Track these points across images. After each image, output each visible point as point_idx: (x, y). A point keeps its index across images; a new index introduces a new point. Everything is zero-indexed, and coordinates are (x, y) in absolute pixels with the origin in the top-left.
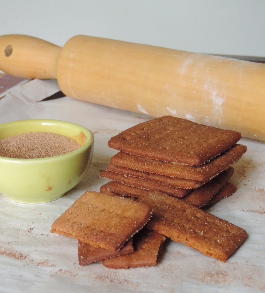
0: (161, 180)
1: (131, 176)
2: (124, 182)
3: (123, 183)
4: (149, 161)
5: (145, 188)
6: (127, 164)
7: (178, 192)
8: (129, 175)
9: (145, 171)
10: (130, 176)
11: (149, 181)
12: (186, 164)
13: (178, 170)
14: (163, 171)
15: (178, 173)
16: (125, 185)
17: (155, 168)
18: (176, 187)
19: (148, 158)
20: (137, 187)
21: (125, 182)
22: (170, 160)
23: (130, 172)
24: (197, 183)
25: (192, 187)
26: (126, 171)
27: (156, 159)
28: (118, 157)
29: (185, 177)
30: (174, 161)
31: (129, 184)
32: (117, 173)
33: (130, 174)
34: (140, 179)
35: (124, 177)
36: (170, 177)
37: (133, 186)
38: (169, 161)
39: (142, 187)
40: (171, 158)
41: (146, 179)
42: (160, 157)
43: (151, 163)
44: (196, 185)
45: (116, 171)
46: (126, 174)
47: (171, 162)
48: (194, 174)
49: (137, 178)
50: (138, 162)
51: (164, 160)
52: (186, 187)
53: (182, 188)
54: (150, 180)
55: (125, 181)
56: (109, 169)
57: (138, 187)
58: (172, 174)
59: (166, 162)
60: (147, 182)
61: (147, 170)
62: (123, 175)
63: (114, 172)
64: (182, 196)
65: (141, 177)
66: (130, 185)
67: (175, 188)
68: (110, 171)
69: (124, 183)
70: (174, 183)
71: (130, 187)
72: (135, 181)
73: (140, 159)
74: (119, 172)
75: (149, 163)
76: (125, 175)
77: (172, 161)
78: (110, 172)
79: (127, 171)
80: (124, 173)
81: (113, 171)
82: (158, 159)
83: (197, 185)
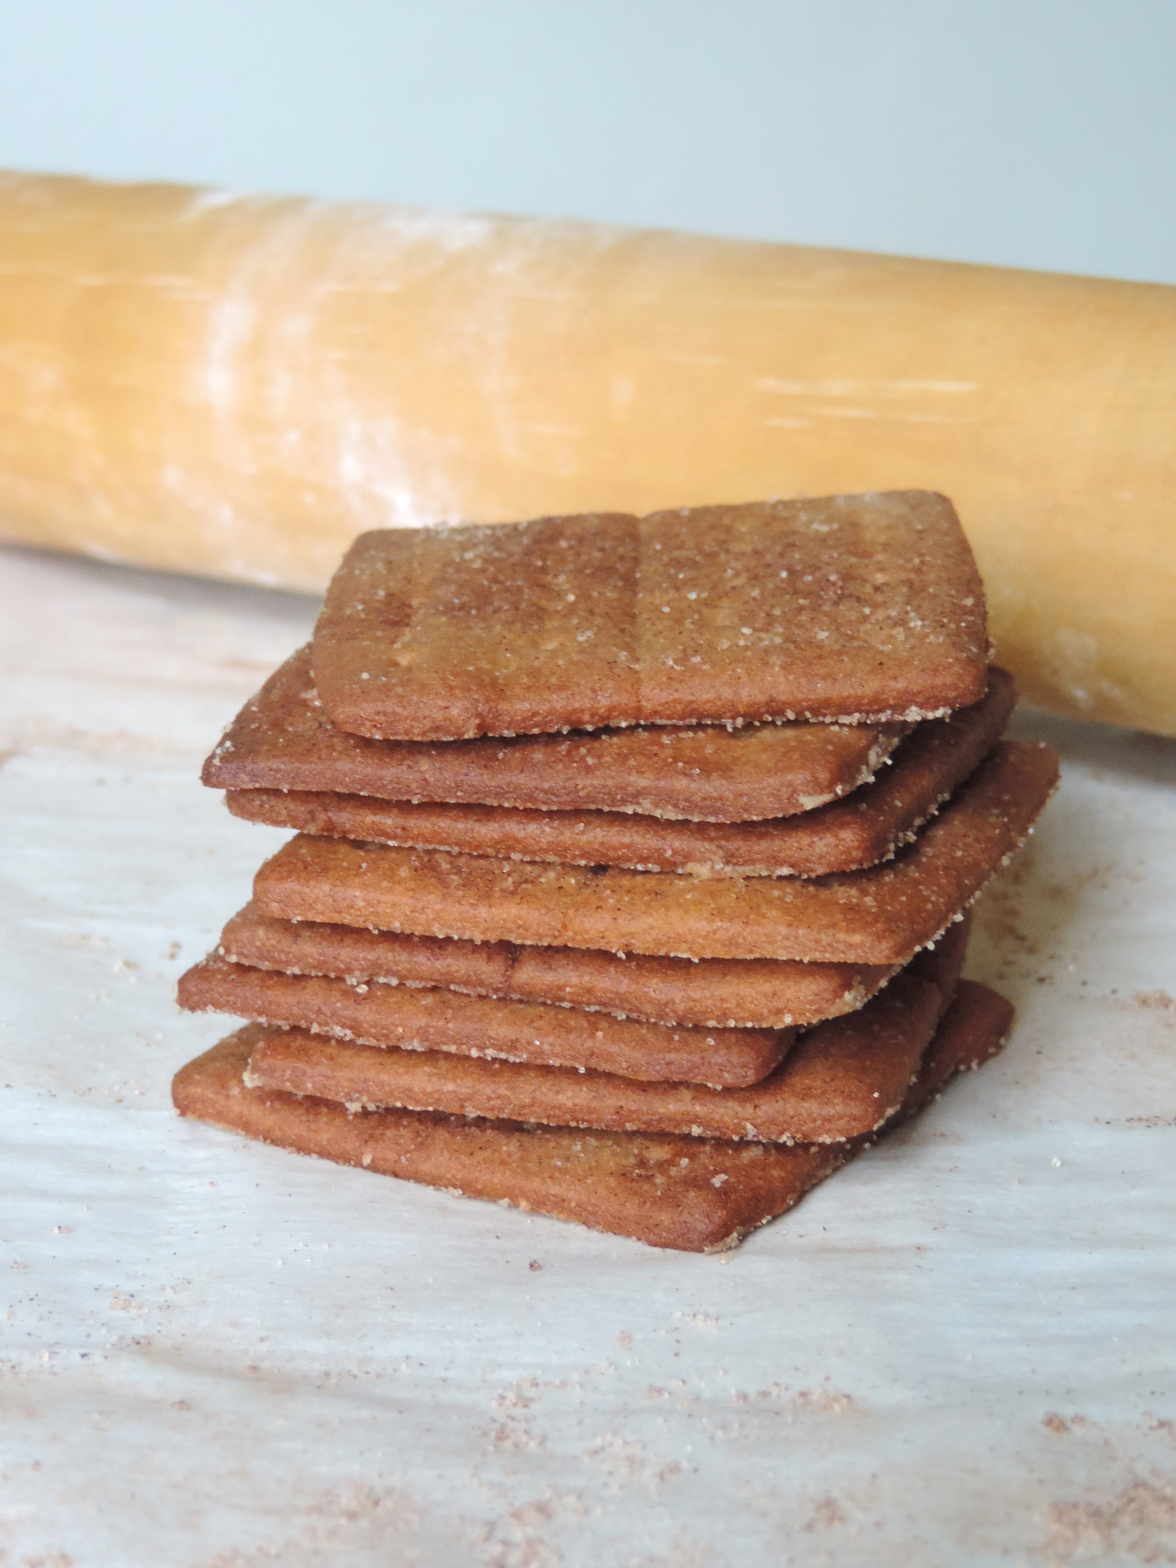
0: (605, 991)
1: (394, 982)
2: (351, 1028)
3: (348, 1032)
4: (509, 874)
5: (494, 1046)
6: (369, 903)
7: (723, 1052)
8: (382, 980)
9: (493, 938)
10: (387, 986)
11: (521, 1001)
12: (785, 871)
13: (719, 912)
14: (620, 921)
15: (726, 925)
16: (360, 1041)
17: (565, 914)
18: (711, 1024)
19: (516, 856)
20: (444, 1048)
21: (356, 1027)
22: (675, 853)
23: (383, 954)
24: (847, 986)
25: (819, 1011)
26: (362, 955)
27: (574, 857)
28: (300, 865)
29: (767, 952)
30: (702, 860)
31: (386, 1036)
32: (297, 971)
33: (389, 972)
34: (455, 993)
35: (349, 993)
36: (666, 957)
37: (416, 1045)
38: (661, 861)
39: (481, 1048)
40: (677, 844)
41: (497, 990)
42: (602, 844)
43: (526, 881)
44: (841, 997)
45: (287, 963)
46: (362, 970)
47: (675, 864)
48: (833, 925)
49: (434, 989)
50: (445, 884)
51: (629, 860)
52: (779, 1012)
53: (749, 1025)
54: (528, 998)
55: (355, 1020)
56: (239, 954)
57: (453, 1049)
58: (680, 939)
59: (646, 872)
60: (506, 1011)
61: (511, 931)
62: (340, 979)
63: (276, 967)
64: (751, 1077)
65: (466, 983)
66: (394, 1042)
67: (699, 1029)
68: (246, 962)
69: (349, 1035)
70: (697, 995)
71: (394, 1050)
72: (429, 1012)
73: (445, 866)
74: (314, 967)
75: (517, 884)
76: (351, 981)
77: (688, 857)
78: (252, 969)
79: (364, 955)
80: (349, 970)
81: (266, 966)
82: (589, 859)
83: (848, 996)
